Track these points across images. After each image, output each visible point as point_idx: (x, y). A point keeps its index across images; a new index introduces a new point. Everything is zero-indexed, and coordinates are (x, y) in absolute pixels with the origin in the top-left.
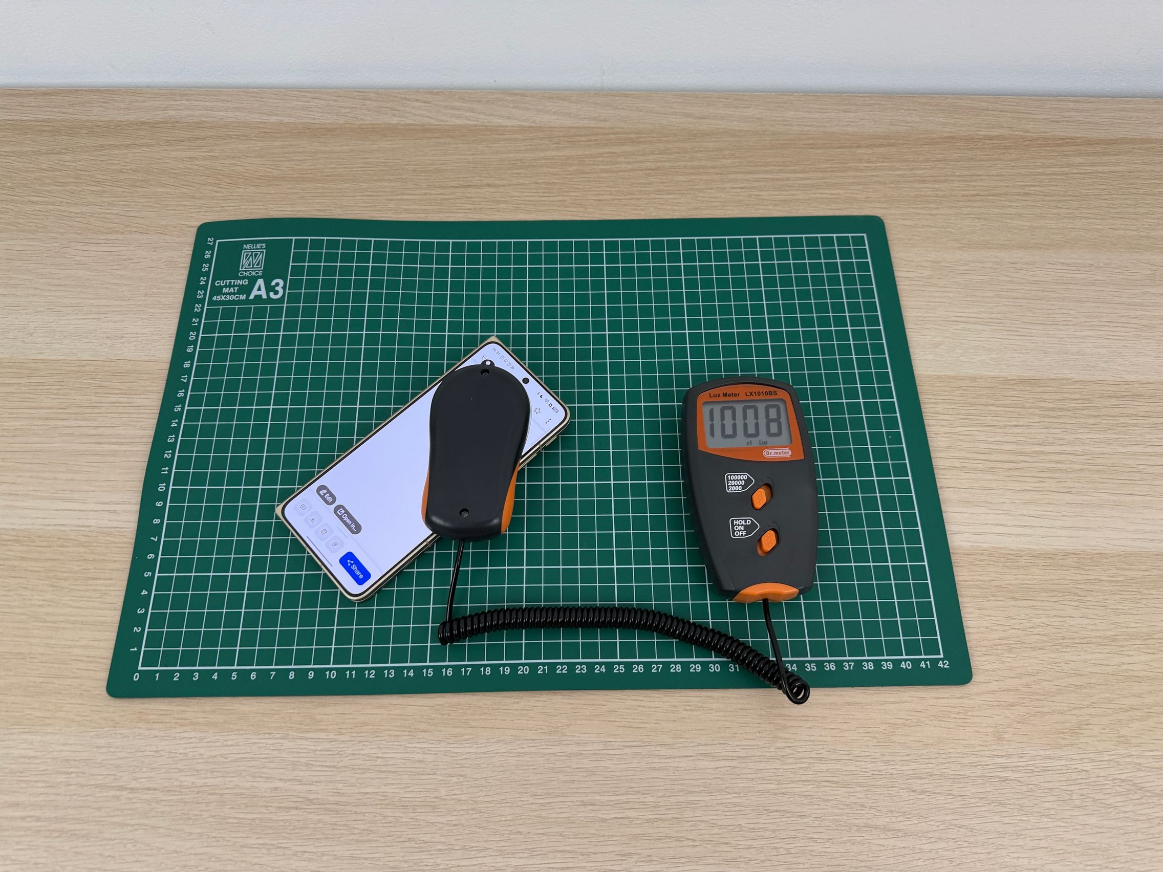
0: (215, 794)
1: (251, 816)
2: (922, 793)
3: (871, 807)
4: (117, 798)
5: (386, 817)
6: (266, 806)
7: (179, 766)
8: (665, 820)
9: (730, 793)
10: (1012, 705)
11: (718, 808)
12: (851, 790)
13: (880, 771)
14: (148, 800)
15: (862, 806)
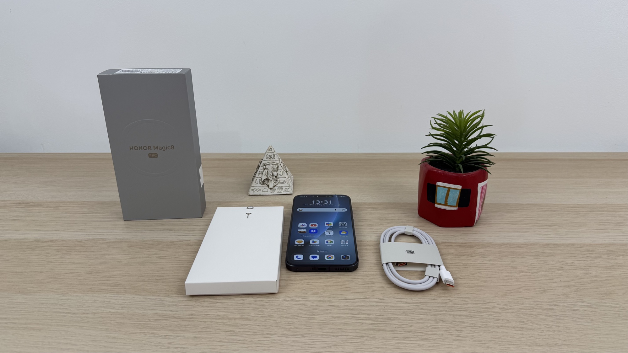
0: (121, 315)
1: (138, 323)
2: (531, 315)
3: (503, 320)
4: (65, 316)
5: (218, 323)
6: (149, 319)
7: (105, 306)
8: (382, 324)
9: (419, 315)
10: (568, 286)
11: (413, 320)
12: (489, 314)
13: (504, 307)
14: (82, 317)
15: (498, 319)
